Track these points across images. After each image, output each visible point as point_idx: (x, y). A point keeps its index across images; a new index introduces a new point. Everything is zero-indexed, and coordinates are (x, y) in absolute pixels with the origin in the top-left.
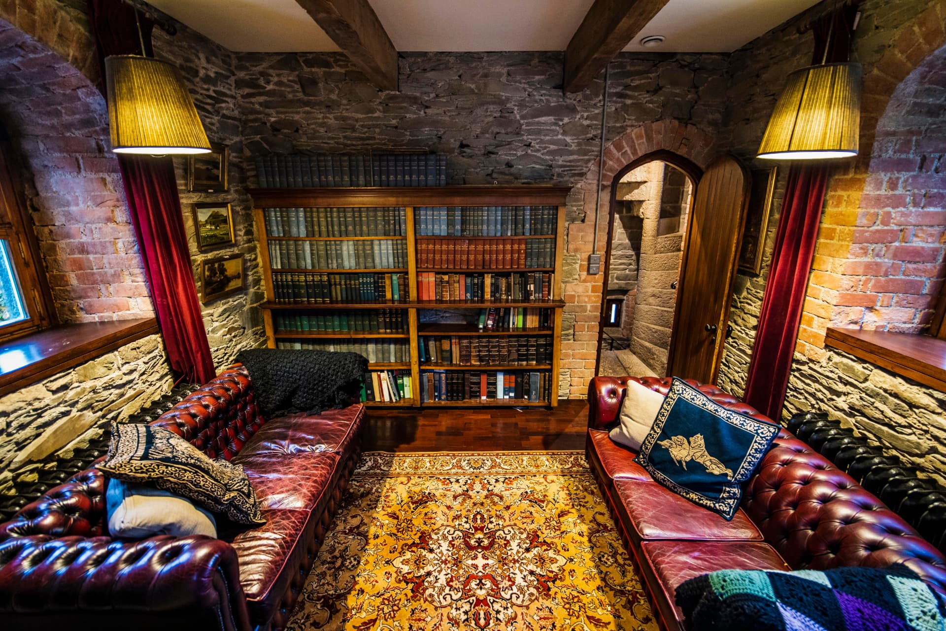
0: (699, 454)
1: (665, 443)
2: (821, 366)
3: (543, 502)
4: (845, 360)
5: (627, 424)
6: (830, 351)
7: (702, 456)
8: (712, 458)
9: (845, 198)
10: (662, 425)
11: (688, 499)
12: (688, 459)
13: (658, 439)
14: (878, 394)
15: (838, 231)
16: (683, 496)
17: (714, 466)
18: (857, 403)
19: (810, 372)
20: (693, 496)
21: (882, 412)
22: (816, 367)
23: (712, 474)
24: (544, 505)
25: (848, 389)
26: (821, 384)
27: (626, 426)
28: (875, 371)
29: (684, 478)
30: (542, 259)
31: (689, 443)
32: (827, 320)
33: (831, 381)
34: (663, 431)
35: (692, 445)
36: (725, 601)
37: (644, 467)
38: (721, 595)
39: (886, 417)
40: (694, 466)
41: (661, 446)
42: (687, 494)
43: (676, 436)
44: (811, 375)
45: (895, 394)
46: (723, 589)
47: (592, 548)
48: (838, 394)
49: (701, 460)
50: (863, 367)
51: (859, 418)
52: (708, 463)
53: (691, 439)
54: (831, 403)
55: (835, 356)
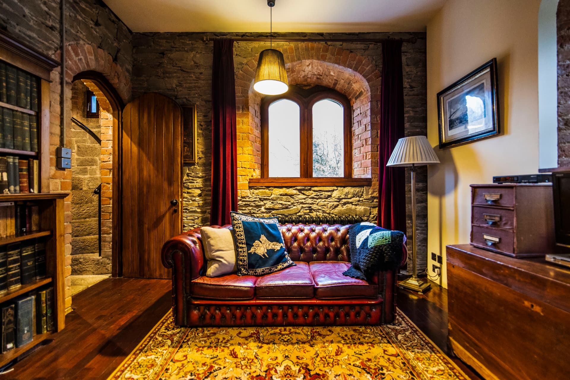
0: (268, 245)
1: (252, 250)
2: (249, 198)
3: (211, 367)
4: (261, 190)
5: (221, 256)
6: (252, 189)
7: (269, 245)
8: (273, 243)
9: (241, 121)
10: (244, 241)
11: (279, 270)
12: (266, 251)
13: (248, 251)
14: (278, 198)
15: (241, 136)
16: (276, 271)
17: (276, 246)
18: (271, 205)
19: (244, 203)
20: (280, 267)
21: (281, 204)
22: (247, 199)
23: (278, 250)
24: (216, 367)
25: (265, 202)
26: (252, 206)
27: (222, 258)
28: (275, 189)
29: (271, 262)
30: (19, 138)
31: (261, 242)
32: (246, 176)
33: (257, 202)
34: (247, 244)
35: (263, 242)
36: (392, 241)
37: (247, 275)
38: (389, 241)
39: (283, 205)
40: (271, 252)
41: (251, 253)
42: (277, 268)
43: (254, 242)
44: (245, 204)
45: (286, 194)
46: (387, 240)
47: (274, 344)
48: (260, 206)
49: (270, 248)
50: (269, 190)
51: (273, 212)
52: (273, 247)
53: (261, 239)
54: (259, 212)
55: (255, 190)
